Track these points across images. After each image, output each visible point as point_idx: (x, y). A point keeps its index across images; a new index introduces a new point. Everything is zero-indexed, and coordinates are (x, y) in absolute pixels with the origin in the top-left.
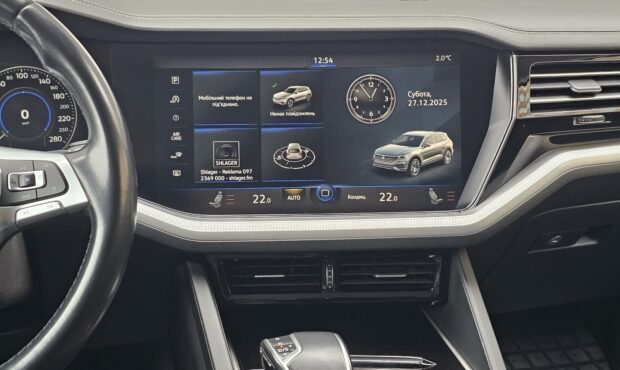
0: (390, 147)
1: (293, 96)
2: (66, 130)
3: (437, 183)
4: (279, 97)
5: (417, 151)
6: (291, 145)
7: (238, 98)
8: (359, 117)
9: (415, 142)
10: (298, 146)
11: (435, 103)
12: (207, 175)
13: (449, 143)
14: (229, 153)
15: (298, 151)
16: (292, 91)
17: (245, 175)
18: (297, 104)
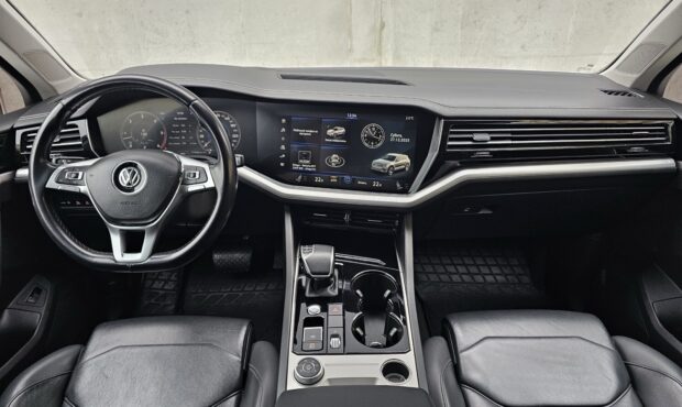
0: (380, 160)
1: (336, 132)
2: (235, 141)
3: (399, 179)
5: (393, 163)
6: (334, 156)
7: (311, 131)
8: (366, 145)
9: (392, 159)
11: (404, 140)
12: (296, 167)
13: (409, 161)
14: (306, 157)
16: (336, 130)
17: (312, 168)
18: (338, 136)
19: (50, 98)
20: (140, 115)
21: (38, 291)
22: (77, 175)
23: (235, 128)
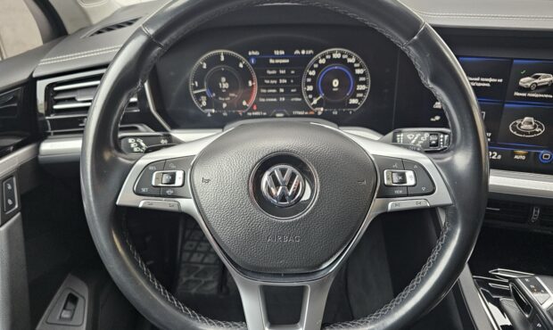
1: (537, 81)
2: (361, 95)
4: (525, 81)
6: (526, 119)
7: (491, 80)
10: (532, 119)
15: (531, 123)
16: (537, 77)
18: (538, 88)
20: (219, 55)
21: (73, 299)
22: (173, 176)
23: (364, 75)
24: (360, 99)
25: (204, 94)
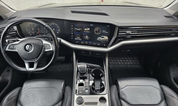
0: (100, 38)
3: (105, 43)
5: (103, 39)
6: (87, 36)
7: (80, 29)
8: (96, 33)
9: (103, 37)
11: (106, 32)
12: (76, 39)
13: (107, 38)
14: (79, 36)
17: (80, 39)
18: (88, 31)
19: (6, 19)
20: (31, 24)
22: (14, 46)
23: (59, 28)
24: (59, 32)
25: (29, 31)
